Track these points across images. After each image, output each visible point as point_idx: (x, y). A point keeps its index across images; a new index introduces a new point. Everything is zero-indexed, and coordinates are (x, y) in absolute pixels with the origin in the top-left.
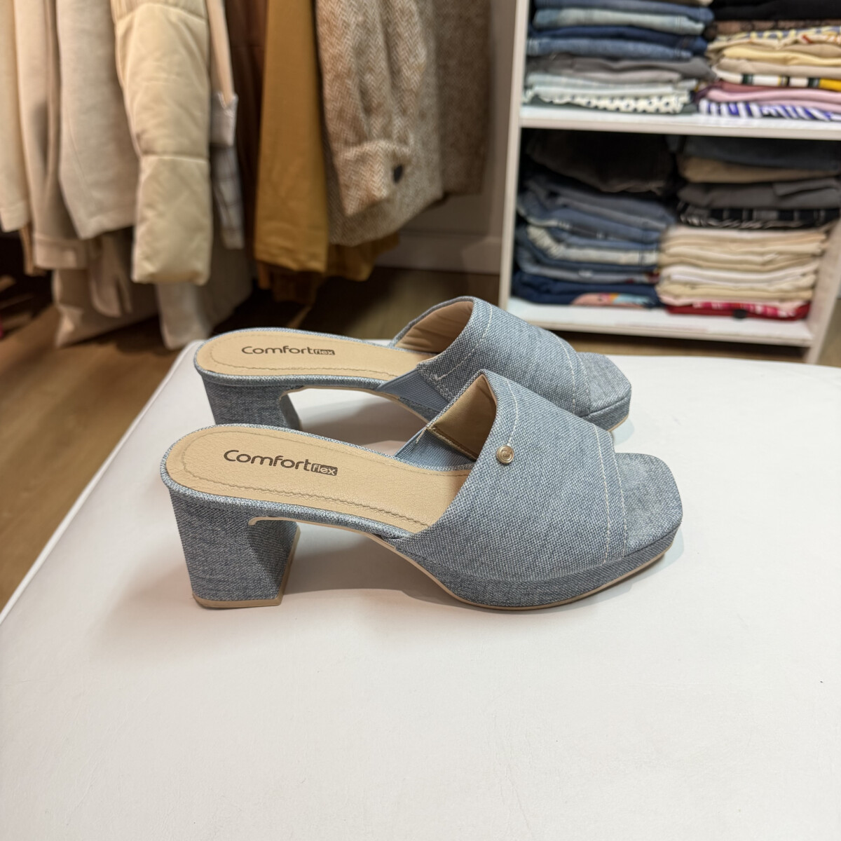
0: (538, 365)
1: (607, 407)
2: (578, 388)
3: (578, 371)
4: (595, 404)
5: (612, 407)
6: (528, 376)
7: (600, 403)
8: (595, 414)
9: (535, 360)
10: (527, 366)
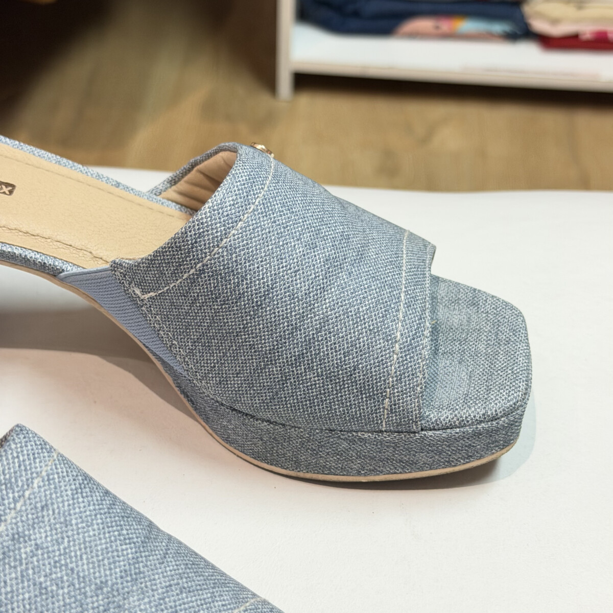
0: (326, 320)
1: (456, 427)
2: (399, 380)
3: (409, 348)
4: (433, 416)
5: (469, 429)
6: (300, 336)
7: (445, 416)
8: (430, 433)
9: (323, 308)
10: (302, 317)
